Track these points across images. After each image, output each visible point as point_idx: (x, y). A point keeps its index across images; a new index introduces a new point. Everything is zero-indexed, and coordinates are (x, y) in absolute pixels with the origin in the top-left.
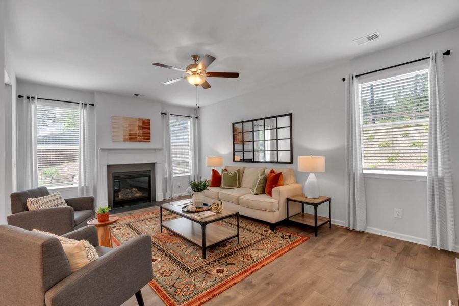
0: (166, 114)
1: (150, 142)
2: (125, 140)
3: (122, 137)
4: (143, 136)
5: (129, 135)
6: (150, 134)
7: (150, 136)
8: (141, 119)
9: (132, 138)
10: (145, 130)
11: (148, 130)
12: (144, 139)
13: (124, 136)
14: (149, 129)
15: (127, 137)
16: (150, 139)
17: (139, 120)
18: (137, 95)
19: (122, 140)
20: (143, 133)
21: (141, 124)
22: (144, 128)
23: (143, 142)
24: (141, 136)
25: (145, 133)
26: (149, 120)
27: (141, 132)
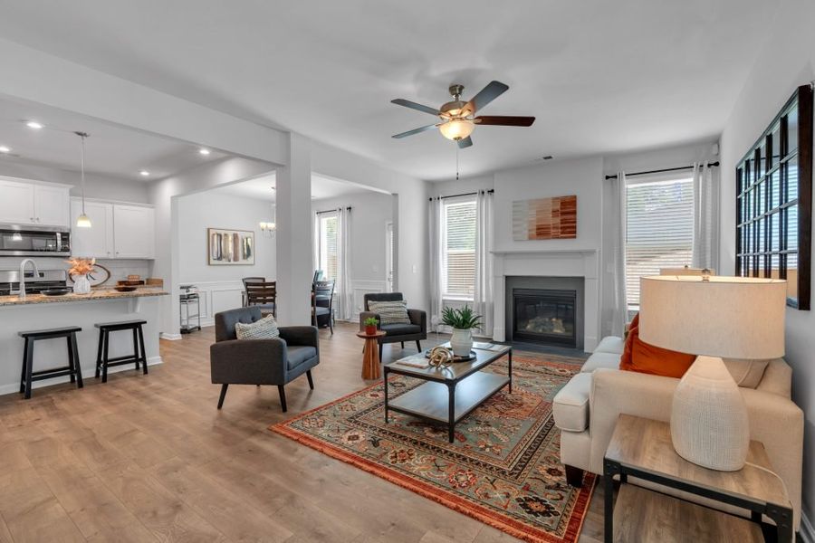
0: (616, 177)
1: (575, 237)
2: (531, 238)
3: (526, 232)
4: (561, 228)
5: (538, 229)
6: (575, 222)
7: (575, 227)
8: (557, 198)
9: (542, 232)
10: (565, 217)
11: (572, 216)
12: (563, 233)
13: (530, 230)
14: (574, 213)
15: (534, 233)
16: (575, 232)
17: (555, 199)
18: (550, 157)
19: (526, 237)
20: (562, 223)
21: (558, 207)
22: (562, 214)
23: (562, 238)
24: (557, 228)
25: (566, 223)
26: (575, 197)
27: (558, 220)
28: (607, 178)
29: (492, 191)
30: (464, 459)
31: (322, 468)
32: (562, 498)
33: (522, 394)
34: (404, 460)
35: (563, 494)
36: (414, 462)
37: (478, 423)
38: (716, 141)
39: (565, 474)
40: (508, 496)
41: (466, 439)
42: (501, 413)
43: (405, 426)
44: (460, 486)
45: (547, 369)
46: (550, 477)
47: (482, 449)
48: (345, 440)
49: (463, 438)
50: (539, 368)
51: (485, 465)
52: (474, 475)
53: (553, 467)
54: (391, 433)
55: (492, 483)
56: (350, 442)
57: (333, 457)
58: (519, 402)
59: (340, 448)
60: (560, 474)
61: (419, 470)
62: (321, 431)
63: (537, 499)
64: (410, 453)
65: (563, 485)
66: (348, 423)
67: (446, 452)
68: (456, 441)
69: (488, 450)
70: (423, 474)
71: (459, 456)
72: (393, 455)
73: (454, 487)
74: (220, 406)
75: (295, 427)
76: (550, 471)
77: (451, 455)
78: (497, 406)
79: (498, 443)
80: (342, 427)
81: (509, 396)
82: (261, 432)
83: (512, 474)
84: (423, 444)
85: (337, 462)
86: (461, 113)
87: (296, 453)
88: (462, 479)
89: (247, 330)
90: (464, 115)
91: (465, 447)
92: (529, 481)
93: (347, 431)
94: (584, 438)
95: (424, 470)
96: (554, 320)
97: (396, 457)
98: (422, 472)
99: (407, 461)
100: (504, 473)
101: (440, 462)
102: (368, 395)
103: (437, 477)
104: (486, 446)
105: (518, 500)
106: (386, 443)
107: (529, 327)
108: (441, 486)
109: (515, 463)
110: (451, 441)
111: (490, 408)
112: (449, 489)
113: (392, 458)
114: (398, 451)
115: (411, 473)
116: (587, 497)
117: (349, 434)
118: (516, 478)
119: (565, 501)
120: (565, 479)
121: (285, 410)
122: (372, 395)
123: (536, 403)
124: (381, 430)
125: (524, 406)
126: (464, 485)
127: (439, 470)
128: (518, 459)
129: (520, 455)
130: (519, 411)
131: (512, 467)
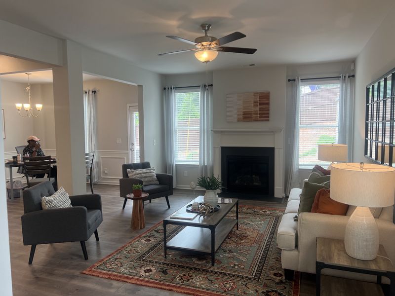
0: (294, 80)
1: (268, 120)
2: (239, 120)
3: (236, 116)
4: (260, 114)
5: (244, 114)
6: (269, 110)
7: (268, 114)
8: (257, 93)
9: (247, 117)
10: (262, 106)
11: (266, 106)
12: (260, 117)
13: (238, 115)
14: (268, 104)
15: (241, 117)
16: (268, 117)
17: (255, 93)
18: (254, 65)
19: (236, 120)
20: (260, 111)
21: (258, 99)
22: (261, 104)
23: (260, 121)
24: (257, 114)
25: (263, 110)
26: (269, 93)
27: (257, 108)
28: (289, 80)
29: (212, 85)
30: (225, 274)
31: (137, 293)
32: (285, 288)
33: (245, 230)
34: (188, 280)
35: (286, 286)
36: (195, 280)
37: (225, 251)
38: (353, 61)
39: (283, 275)
40: (257, 291)
41: (221, 262)
42: (237, 243)
43: (178, 258)
44: (228, 290)
45: (255, 212)
46: (276, 278)
47: (233, 267)
48: (143, 273)
49: (220, 262)
50: (249, 211)
51: (238, 276)
52: (234, 283)
53: (276, 272)
54: (172, 265)
55: (246, 286)
56: (147, 274)
57: (141, 285)
58: (245, 235)
59: (142, 278)
60: (281, 275)
61: (200, 285)
62: (122, 270)
63: (273, 291)
64: (190, 275)
65: (284, 281)
66: (138, 262)
67: (212, 272)
68: (215, 264)
69: (236, 267)
70: (203, 286)
71: (221, 273)
72: (180, 278)
73: (225, 291)
74: (30, 262)
75: (101, 269)
76: (275, 274)
77: (216, 273)
78: (233, 239)
79: (241, 262)
80: (136, 265)
81: (237, 232)
82: (78, 276)
83: (255, 279)
84: (196, 269)
85: (144, 287)
86: (210, 45)
87: (113, 286)
88: (228, 286)
89: (52, 202)
90: (212, 46)
91: (223, 268)
92: (266, 282)
93: (141, 267)
94: (295, 253)
95: (203, 284)
96: (254, 176)
97: (182, 279)
98: (202, 285)
99: (191, 281)
100: (250, 279)
101: (212, 278)
102: (143, 241)
103: (213, 287)
104: (235, 265)
105: (263, 292)
106: (172, 272)
107: (237, 182)
108: (217, 292)
109: (255, 273)
110: (213, 265)
111: (228, 240)
112: (223, 293)
113: (180, 280)
114: (182, 275)
115: (196, 287)
116: (298, 285)
117: (143, 269)
118: (258, 281)
119: (287, 289)
120: (284, 277)
121: (86, 258)
122: (146, 241)
123: (255, 234)
124: (164, 264)
125: (249, 237)
126: (230, 289)
127: (212, 283)
128: (256, 270)
129: (256, 268)
130: (247, 241)
131: (254, 275)
